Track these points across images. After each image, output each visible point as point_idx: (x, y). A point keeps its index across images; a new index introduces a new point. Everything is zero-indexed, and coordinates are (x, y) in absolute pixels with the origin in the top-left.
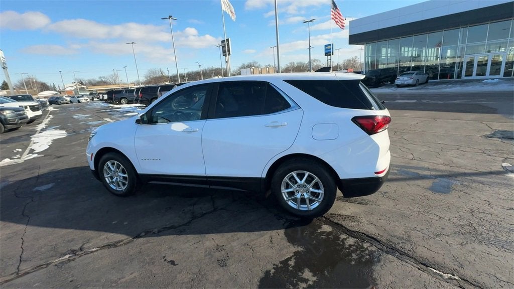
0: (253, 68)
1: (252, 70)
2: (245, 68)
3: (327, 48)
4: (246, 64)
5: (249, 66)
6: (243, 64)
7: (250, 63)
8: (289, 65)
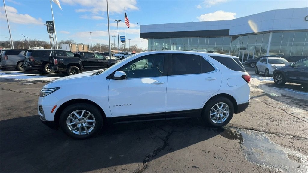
0: (72, 44)
1: (71, 45)
2: (64, 43)
3: (122, 38)
4: (65, 40)
5: (67, 43)
6: (62, 41)
7: (68, 40)
8: (96, 45)
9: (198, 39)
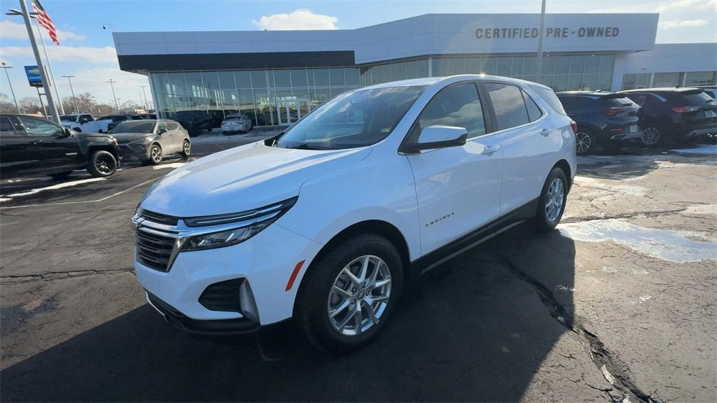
9: (290, 73)
